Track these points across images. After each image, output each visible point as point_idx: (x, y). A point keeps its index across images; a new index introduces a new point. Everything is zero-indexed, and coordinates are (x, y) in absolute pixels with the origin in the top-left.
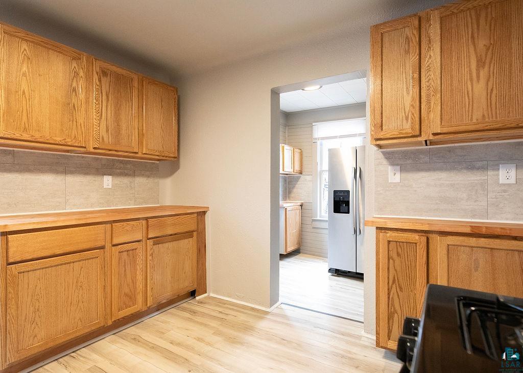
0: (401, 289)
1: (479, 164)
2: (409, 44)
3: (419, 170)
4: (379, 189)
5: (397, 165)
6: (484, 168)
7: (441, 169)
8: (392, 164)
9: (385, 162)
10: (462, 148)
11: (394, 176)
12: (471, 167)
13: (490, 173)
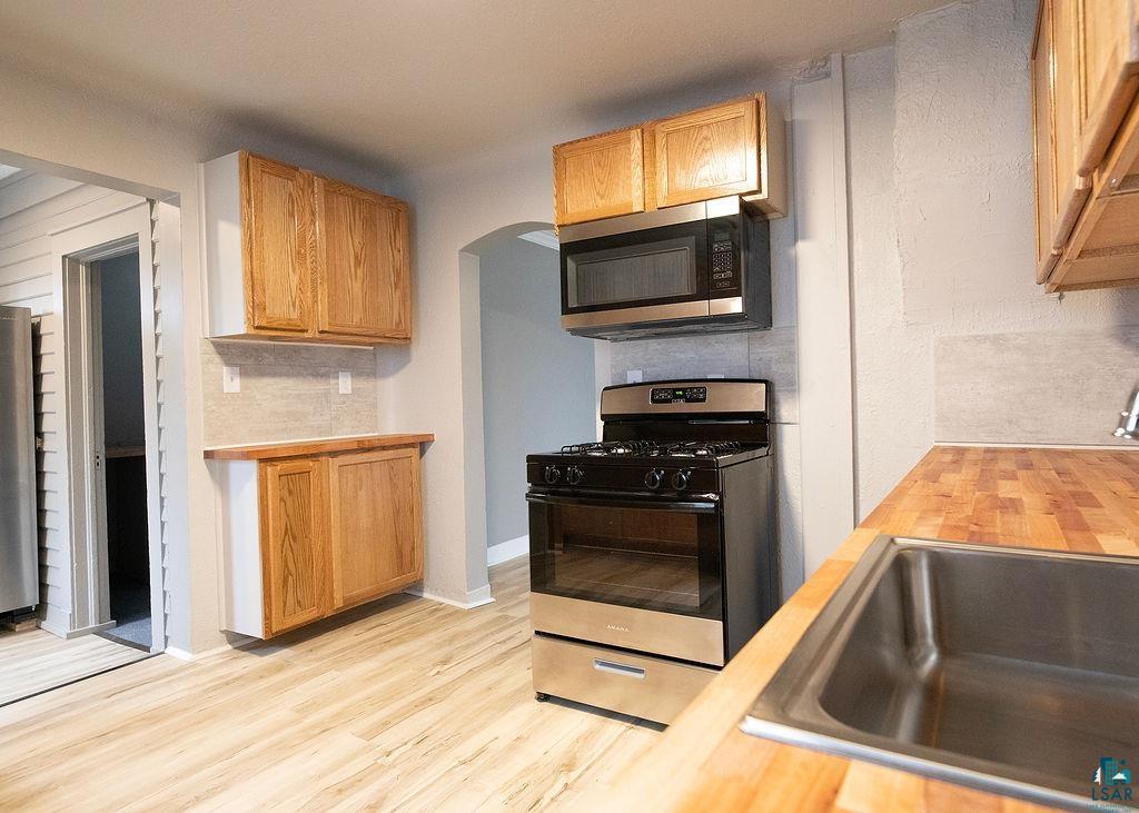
0: (294, 538)
1: (323, 370)
2: (293, 203)
3: (263, 374)
4: (209, 404)
5: (236, 365)
6: (326, 376)
7: (287, 375)
8: (228, 363)
9: (217, 359)
10: (307, 348)
11: (232, 383)
12: (316, 375)
13: (332, 381)
